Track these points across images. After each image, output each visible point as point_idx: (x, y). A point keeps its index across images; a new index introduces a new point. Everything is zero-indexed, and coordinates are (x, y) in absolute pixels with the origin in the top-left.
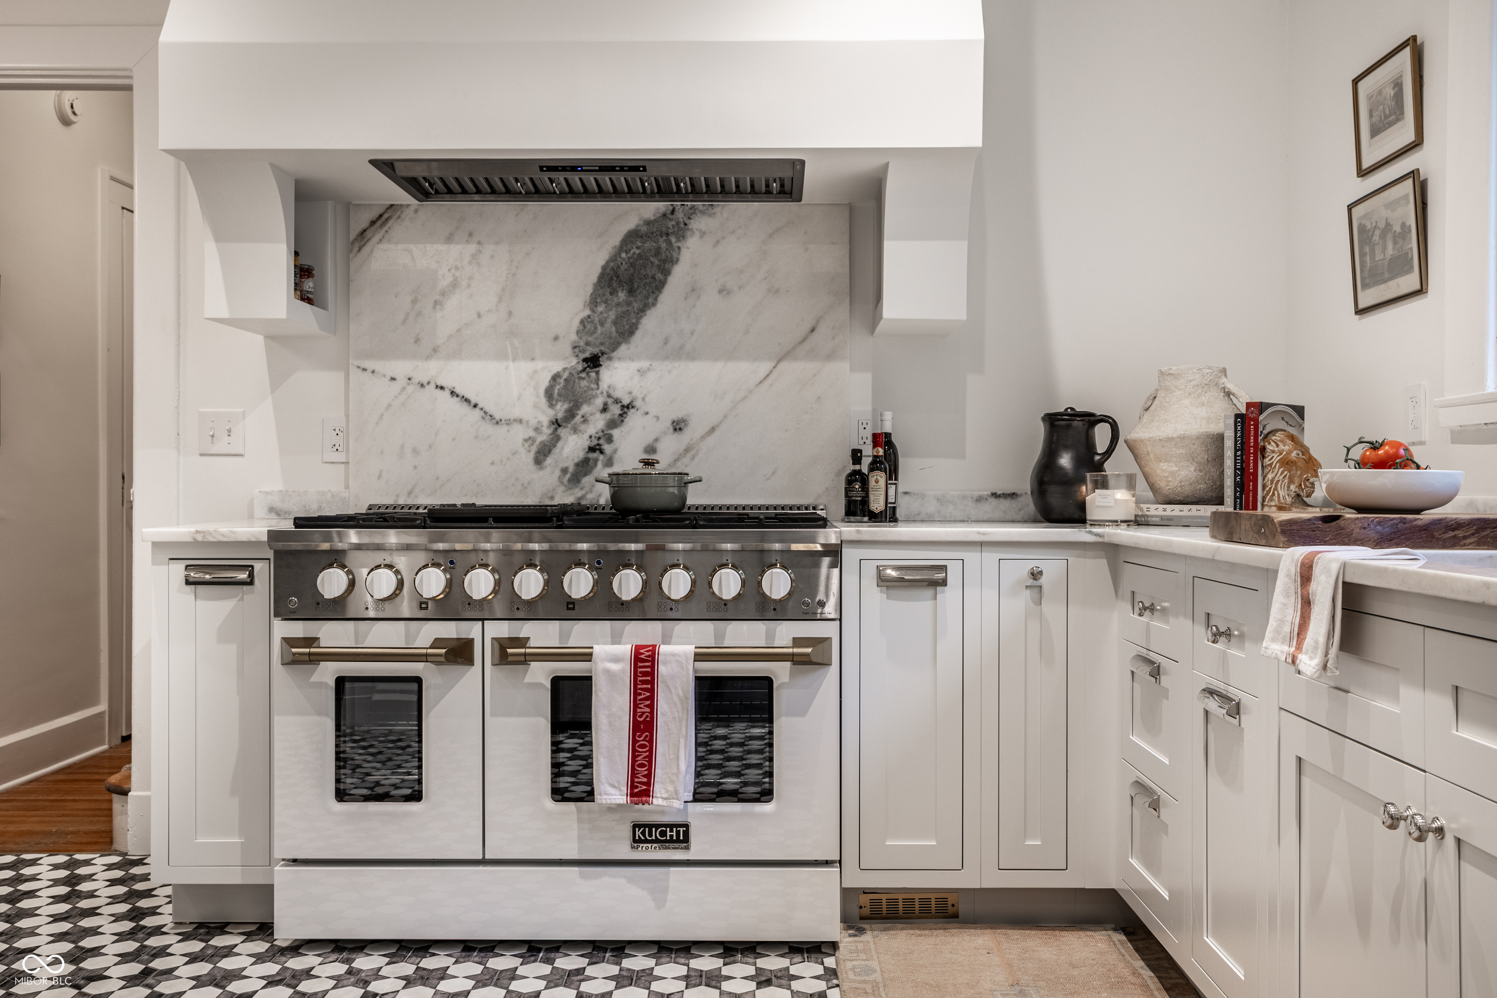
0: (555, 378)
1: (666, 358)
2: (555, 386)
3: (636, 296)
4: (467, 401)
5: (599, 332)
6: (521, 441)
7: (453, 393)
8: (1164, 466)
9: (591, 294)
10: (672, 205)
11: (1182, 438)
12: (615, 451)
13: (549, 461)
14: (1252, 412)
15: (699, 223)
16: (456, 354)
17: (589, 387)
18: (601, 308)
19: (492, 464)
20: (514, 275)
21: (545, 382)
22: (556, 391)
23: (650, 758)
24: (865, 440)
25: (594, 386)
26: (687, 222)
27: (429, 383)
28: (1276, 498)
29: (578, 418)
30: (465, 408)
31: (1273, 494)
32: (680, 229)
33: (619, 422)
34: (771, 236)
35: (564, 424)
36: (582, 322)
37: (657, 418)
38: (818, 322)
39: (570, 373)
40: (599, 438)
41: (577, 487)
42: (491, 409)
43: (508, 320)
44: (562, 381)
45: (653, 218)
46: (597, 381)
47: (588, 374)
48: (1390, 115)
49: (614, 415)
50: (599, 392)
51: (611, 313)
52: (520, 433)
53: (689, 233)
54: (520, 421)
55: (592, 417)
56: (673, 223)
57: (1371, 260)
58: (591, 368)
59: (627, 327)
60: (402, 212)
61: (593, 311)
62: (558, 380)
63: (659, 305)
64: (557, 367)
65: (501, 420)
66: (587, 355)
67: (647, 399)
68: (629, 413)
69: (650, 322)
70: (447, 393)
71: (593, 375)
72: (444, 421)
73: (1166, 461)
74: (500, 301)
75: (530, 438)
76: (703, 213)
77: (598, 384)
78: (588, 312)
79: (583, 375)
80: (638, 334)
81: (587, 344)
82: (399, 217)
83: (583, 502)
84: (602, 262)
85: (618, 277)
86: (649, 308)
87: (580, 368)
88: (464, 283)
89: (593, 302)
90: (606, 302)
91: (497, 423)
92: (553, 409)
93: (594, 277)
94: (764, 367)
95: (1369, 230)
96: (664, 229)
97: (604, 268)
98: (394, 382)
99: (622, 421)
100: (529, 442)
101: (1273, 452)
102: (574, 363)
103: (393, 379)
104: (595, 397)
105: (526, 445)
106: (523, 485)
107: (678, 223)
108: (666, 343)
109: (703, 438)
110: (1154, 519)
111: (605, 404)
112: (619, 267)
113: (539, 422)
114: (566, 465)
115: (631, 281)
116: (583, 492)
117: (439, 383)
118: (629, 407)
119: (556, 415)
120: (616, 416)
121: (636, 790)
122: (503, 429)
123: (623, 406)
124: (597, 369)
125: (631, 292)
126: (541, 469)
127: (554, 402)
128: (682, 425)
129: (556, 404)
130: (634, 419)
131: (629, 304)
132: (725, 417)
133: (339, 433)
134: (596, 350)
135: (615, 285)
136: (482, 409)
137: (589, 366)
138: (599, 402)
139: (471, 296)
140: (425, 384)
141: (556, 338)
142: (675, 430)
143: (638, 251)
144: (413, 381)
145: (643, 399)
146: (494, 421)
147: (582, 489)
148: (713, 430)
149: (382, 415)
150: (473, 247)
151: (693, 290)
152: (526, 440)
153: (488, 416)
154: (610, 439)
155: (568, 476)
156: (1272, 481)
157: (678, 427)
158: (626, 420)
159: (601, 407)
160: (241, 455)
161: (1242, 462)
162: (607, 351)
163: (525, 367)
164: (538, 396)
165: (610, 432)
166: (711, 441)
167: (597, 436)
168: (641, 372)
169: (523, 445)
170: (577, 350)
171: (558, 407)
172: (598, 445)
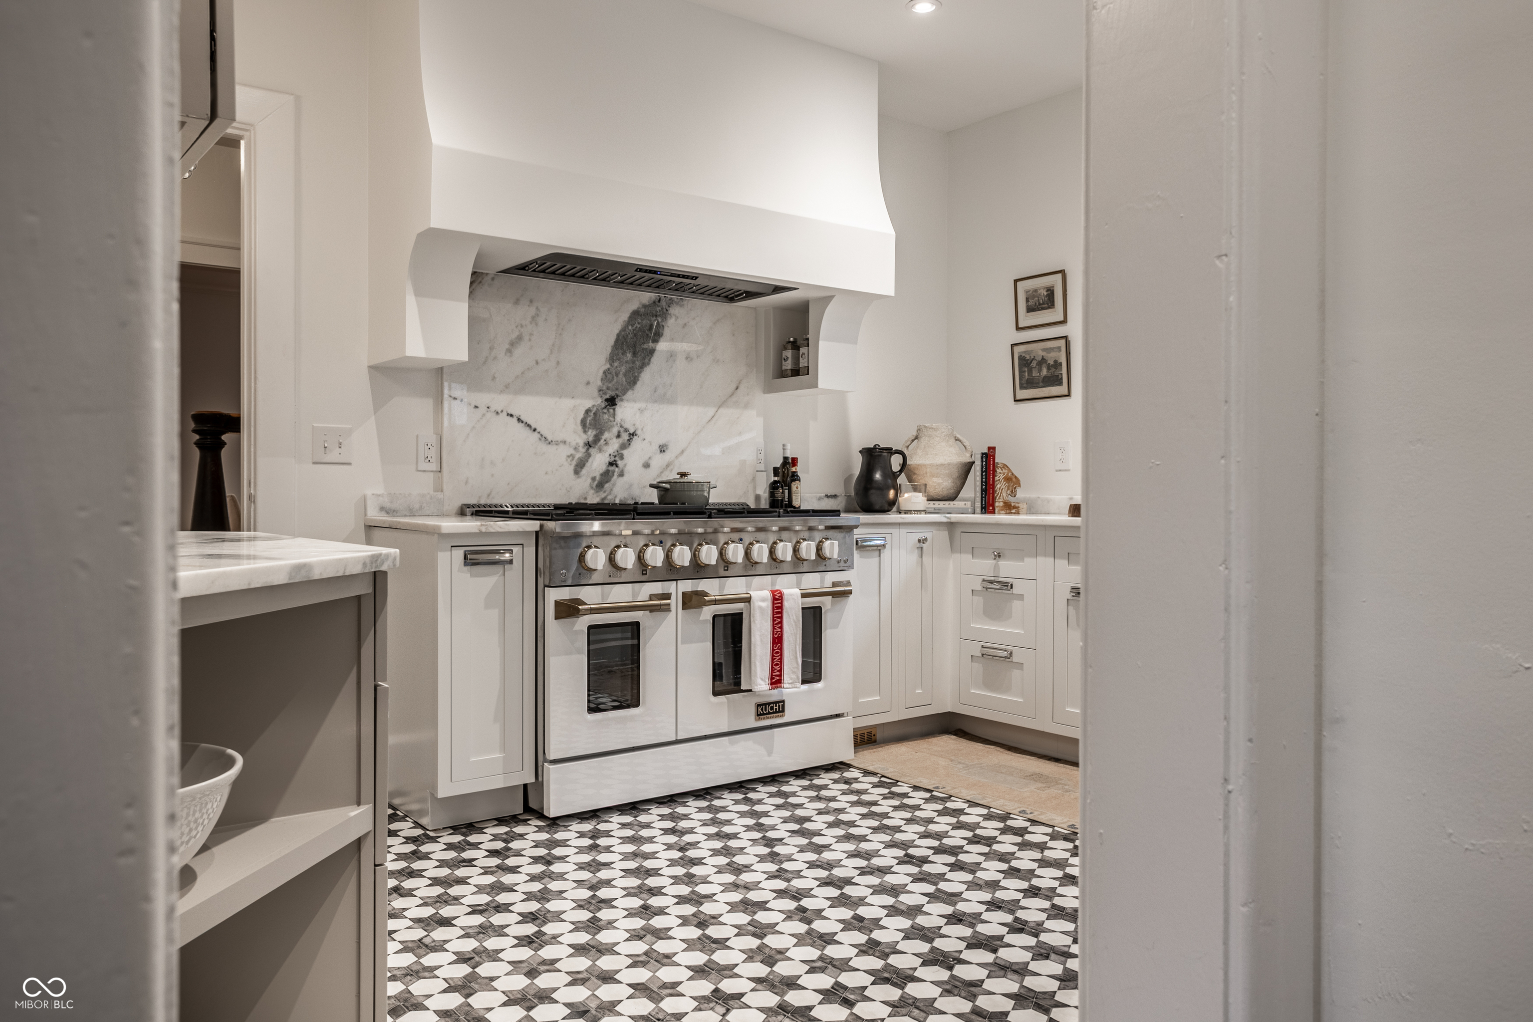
0: (588, 411)
1: (655, 401)
2: (587, 417)
3: (638, 357)
4: (529, 426)
5: (615, 380)
6: (565, 457)
7: (519, 420)
8: (935, 480)
9: (610, 354)
10: (659, 296)
11: (949, 464)
12: (625, 465)
13: (584, 471)
14: (992, 452)
15: (674, 310)
16: (521, 391)
17: (609, 419)
18: (616, 364)
19: (546, 473)
20: (561, 334)
21: (581, 415)
22: (588, 421)
23: (781, 660)
24: (760, 461)
25: (612, 419)
26: (668, 309)
27: (502, 411)
28: (1001, 497)
29: (602, 442)
30: (527, 432)
31: (1000, 495)
32: (664, 313)
33: (627, 445)
34: (715, 323)
35: (593, 445)
36: (604, 372)
37: (650, 443)
38: (740, 383)
39: (597, 409)
40: (615, 456)
41: (601, 491)
42: (545, 433)
43: (556, 368)
44: (592, 414)
45: (647, 304)
46: (614, 415)
47: (608, 410)
48: (1043, 304)
49: (624, 440)
50: (615, 423)
51: (622, 368)
52: (565, 451)
53: (669, 316)
54: (565, 442)
55: (611, 441)
56: (660, 308)
57: (1028, 375)
58: (610, 406)
59: (632, 379)
60: (483, 279)
61: (611, 365)
62: (589, 414)
63: (651, 365)
64: (588, 404)
65: (552, 441)
66: (608, 396)
67: (644, 430)
68: (634, 439)
69: (646, 376)
70: (515, 419)
71: (611, 411)
72: (513, 441)
73: (937, 477)
74: (551, 353)
75: (571, 455)
76: (677, 304)
77: (614, 418)
78: (608, 366)
79: (605, 411)
80: (639, 384)
81: (608, 388)
82: (480, 282)
83: (606, 502)
84: (617, 331)
85: (627, 342)
86: (646, 366)
87: (603, 406)
88: (526, 338)
89: (612, 359)
90: (619, 359)
91: (550, 443)
92: (586, 434)
93: (612, 341)
94: (711, 411)
95: (1028, 360)
96: (654, 312)
97: (618, 335)
98: (477, 409)
99: (630, 444)
100: (571, 458)
101: (1000, 473)
102: (599, 402)
103: (476, 407)
104: (612, 426)
105: (569, 460)
106: (566, 489)
107: (662, 309)
108: (655, 392)
109: (677, 457)
110: (930, 509)
111: (619, 432)
112: (627, 336)
113: (577, 444)
114: (594, 475)
115: (634, 346)
116: (605, 494)
117: (509, 412)
118: (633, 435)
119: (588, 439)
120: (626, 441)
121: (774, 681)
122: (552, 449)
123: (630, 434)
124: (614, 407)
125: (635, 354)
126: (578, 477)
127: (587, 430)
128: (665, 448)
129: (588, 431)
130: (636, 442)
131: (633, 362)
132: (689, 443)
133: (431, 447)
134: (612, 393)
135: (625, 348)
136: (539, 433)
137: (608, 405)
138: (615, 430)
139: (531, 348)
140: (499, 412)
141: (588, 383)
142: (661, 451)
143: (639, 326)
144: (490, 409)
145: (642, 429)
146: (547, 442)
147: (605, 492)
148: (683, 452)
149: (468, 434)
150: (532, 311)
151: (671, 356)
152: (568, 457)
153: (543, 438)
154: (622, 458)
155: (596, 482)
156: (1000, 488)
157: (662, 450)
158: (632, 444)
159: (616, 434)
160: (350, 464)
161: (986, 479)
162: (620, 394)
163: (567, 403)
164: (576, 424)
165: (622, 452)
166: (681, 459)
167: (614, 454)
168: (641, 411)
169: (567, 460)
170: (601, 393)
171: (589, 433)
172: (615, 461)
